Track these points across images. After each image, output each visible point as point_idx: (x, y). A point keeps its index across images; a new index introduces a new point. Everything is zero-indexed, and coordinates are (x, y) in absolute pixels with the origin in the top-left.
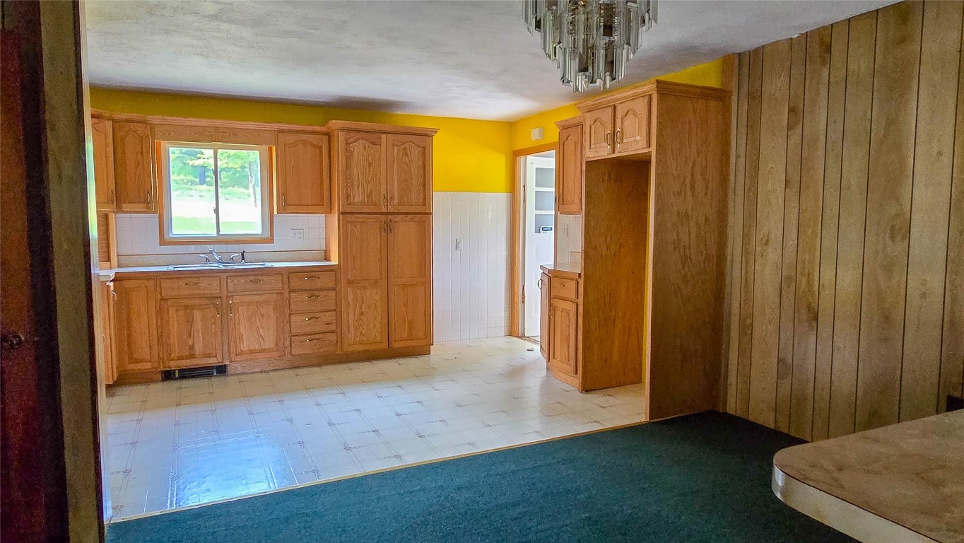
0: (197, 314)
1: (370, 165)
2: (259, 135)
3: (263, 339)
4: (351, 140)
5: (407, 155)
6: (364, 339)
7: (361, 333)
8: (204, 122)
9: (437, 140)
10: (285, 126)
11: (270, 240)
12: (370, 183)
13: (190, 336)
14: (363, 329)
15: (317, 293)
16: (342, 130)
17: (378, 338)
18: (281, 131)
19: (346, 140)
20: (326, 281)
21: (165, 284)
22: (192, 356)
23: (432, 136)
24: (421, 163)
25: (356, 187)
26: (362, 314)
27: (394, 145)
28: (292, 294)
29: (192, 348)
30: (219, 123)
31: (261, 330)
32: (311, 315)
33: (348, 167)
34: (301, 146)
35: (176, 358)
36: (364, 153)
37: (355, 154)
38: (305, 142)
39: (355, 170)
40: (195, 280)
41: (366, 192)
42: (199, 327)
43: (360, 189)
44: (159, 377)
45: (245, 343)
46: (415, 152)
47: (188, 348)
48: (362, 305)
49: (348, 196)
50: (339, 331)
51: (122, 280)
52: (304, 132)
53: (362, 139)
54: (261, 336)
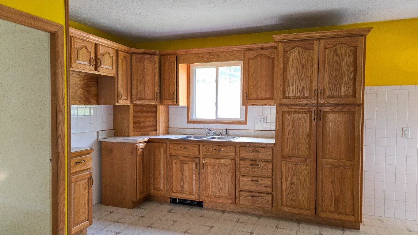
0: (186, 166)
1: (303, 66)
2: (233, 55)
3: (222, 189)
4: (288, 49)
5: (337, 55)
6: (294, 204)
7: (292, 199)
8: (202, 50)
9: (370, 38)
10: (248, 46)
11: (245, 122)
12: (302, 80)
13: (182, 179)
14: (294, 196)
15: (258, 163)
16: (282, 42)
17: (306, 206)
18: (247, 50)
19: (284, 49)
20: (265, 155)
21: (172, 146)
22: (182, 192)
23: (365, 36)
24: (352, 60)
25: (291, 84)
26: (292, 184)
27: (325, 47)
28: (241, 162)
29: (183, 187)
30: (210, 49)
31: (221, 183)
32: (253, 179)
33: (285, 69)
34: (259, 58)
35: (175, 191)
36: (298, 57)
37: (291, 59)
38: (261, 55)
39: (291, 72)
40: (186, 146)
41: (299, 89)
42: (187, 175)
43: (294, 86)
44: (169, 201)
45: (210, 190)
46: (346, 52)
47: (180, 187)
48: (293, 177)
49: (284, 92)
50: (274, 193)
51: (152, 142)
52: (262, 48)
53: (297, 46)
54: (220, 187)
